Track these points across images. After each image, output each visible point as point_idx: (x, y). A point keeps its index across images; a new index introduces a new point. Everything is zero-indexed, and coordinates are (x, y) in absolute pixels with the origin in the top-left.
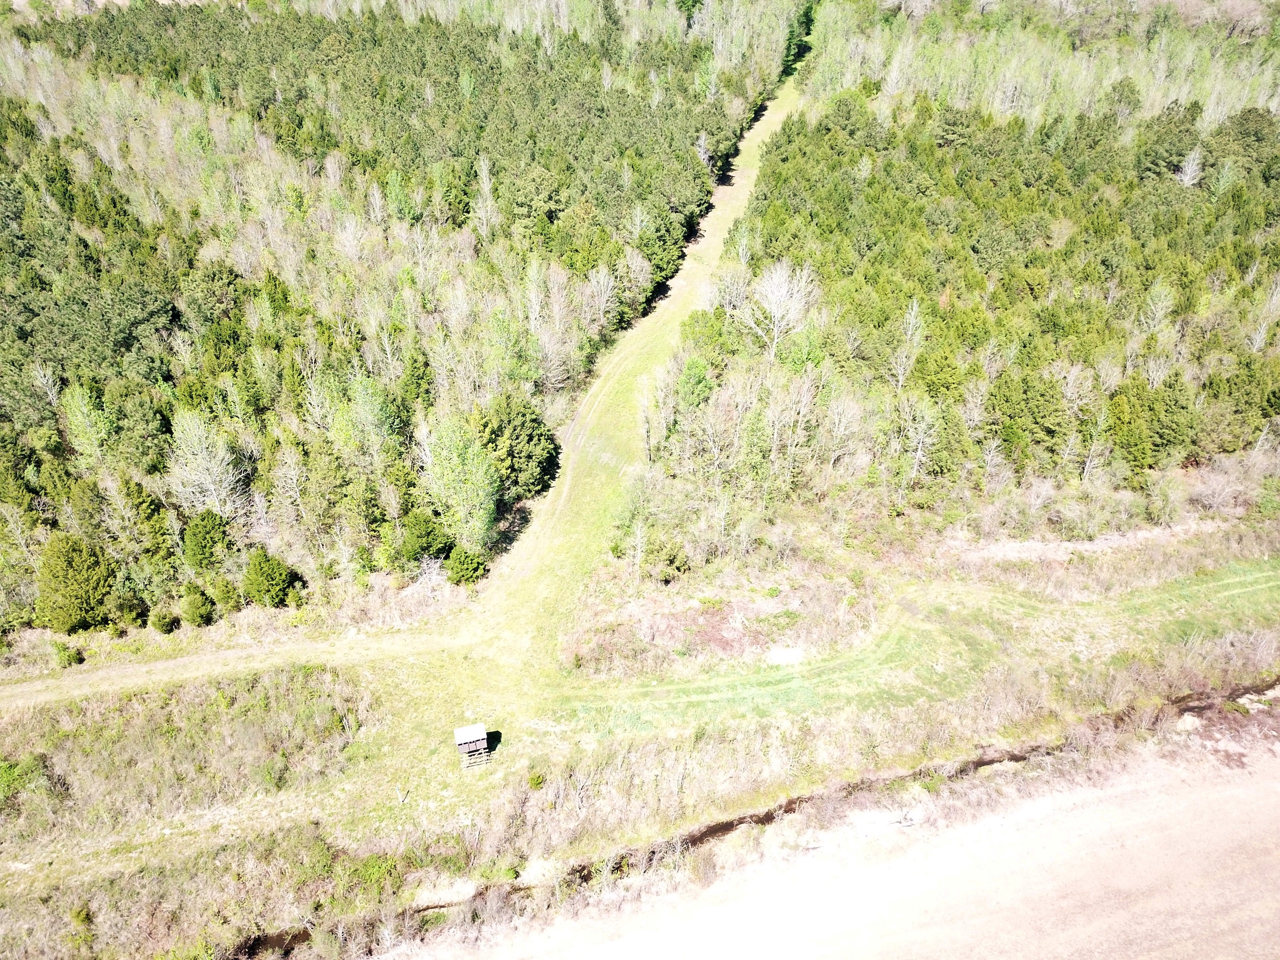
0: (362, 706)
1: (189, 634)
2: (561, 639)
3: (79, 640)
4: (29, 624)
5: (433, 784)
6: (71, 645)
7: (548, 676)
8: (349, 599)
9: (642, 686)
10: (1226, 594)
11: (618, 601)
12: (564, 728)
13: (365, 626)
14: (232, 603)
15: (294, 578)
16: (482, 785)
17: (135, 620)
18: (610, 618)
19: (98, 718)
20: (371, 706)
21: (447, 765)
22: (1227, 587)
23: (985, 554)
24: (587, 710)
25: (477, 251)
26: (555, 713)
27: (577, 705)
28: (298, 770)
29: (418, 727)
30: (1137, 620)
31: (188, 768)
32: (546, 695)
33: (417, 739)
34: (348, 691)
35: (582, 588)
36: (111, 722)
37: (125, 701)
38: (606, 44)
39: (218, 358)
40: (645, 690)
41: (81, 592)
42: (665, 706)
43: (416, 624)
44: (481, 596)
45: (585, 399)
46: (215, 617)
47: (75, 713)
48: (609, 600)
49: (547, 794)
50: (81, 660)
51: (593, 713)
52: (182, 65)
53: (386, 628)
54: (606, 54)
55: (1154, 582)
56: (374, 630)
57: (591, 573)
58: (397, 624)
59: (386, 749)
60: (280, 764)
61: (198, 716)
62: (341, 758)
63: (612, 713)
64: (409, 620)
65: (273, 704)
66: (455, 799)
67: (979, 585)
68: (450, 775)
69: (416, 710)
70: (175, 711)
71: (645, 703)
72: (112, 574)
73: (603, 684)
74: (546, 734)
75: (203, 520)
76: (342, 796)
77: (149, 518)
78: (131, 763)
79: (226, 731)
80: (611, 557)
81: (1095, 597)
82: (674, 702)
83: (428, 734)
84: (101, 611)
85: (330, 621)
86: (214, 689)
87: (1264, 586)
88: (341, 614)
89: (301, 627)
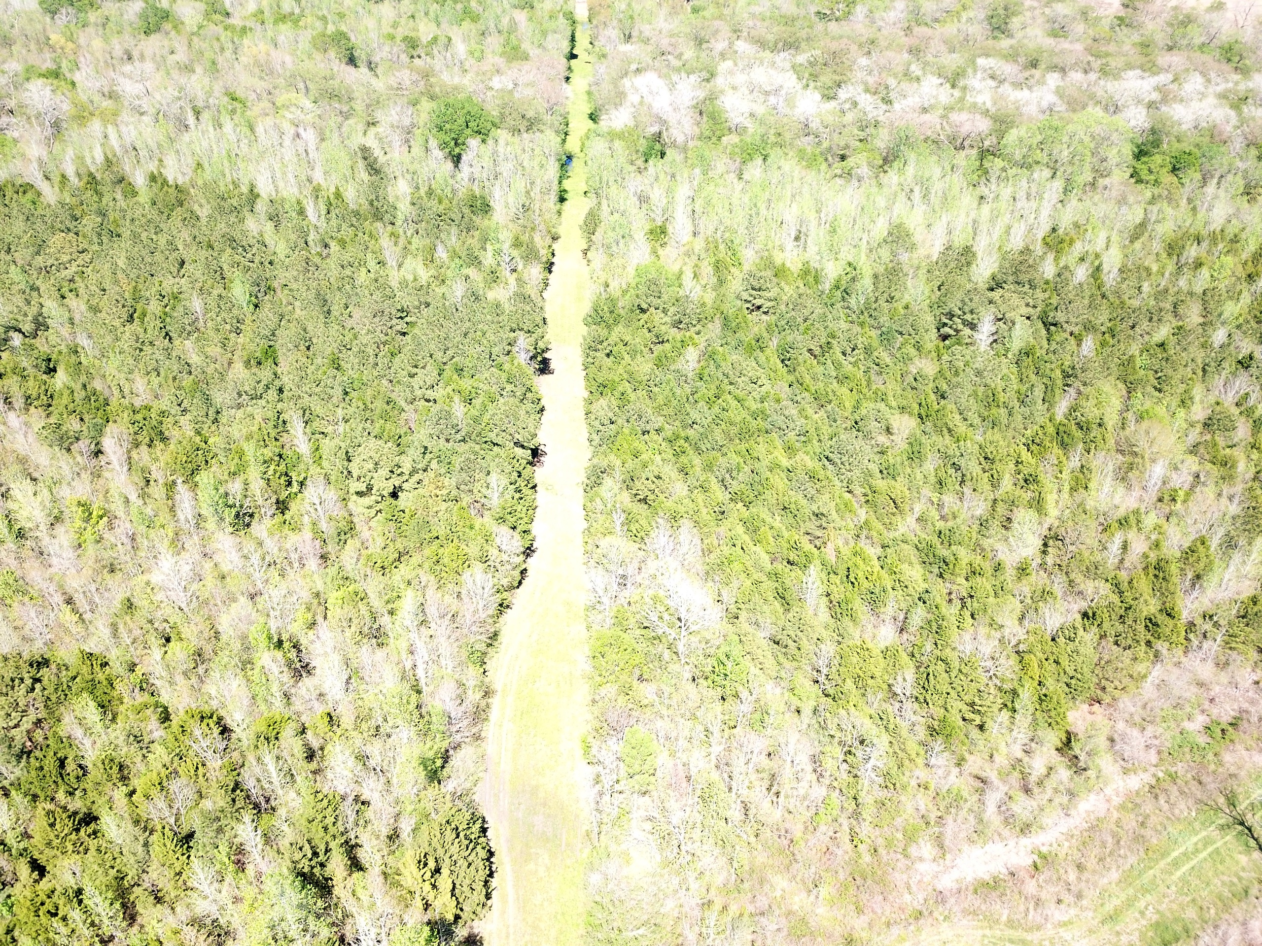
10: (1179, 873)
22: (1176, 864)
23: (955, 874)
25: (324, 557)
30: (1118, 933)
38: (375, 203)
45: (490, 730)
54: (378, 216)
55: (1114, 875)
67: (965, 922)
81: (1073, 912)
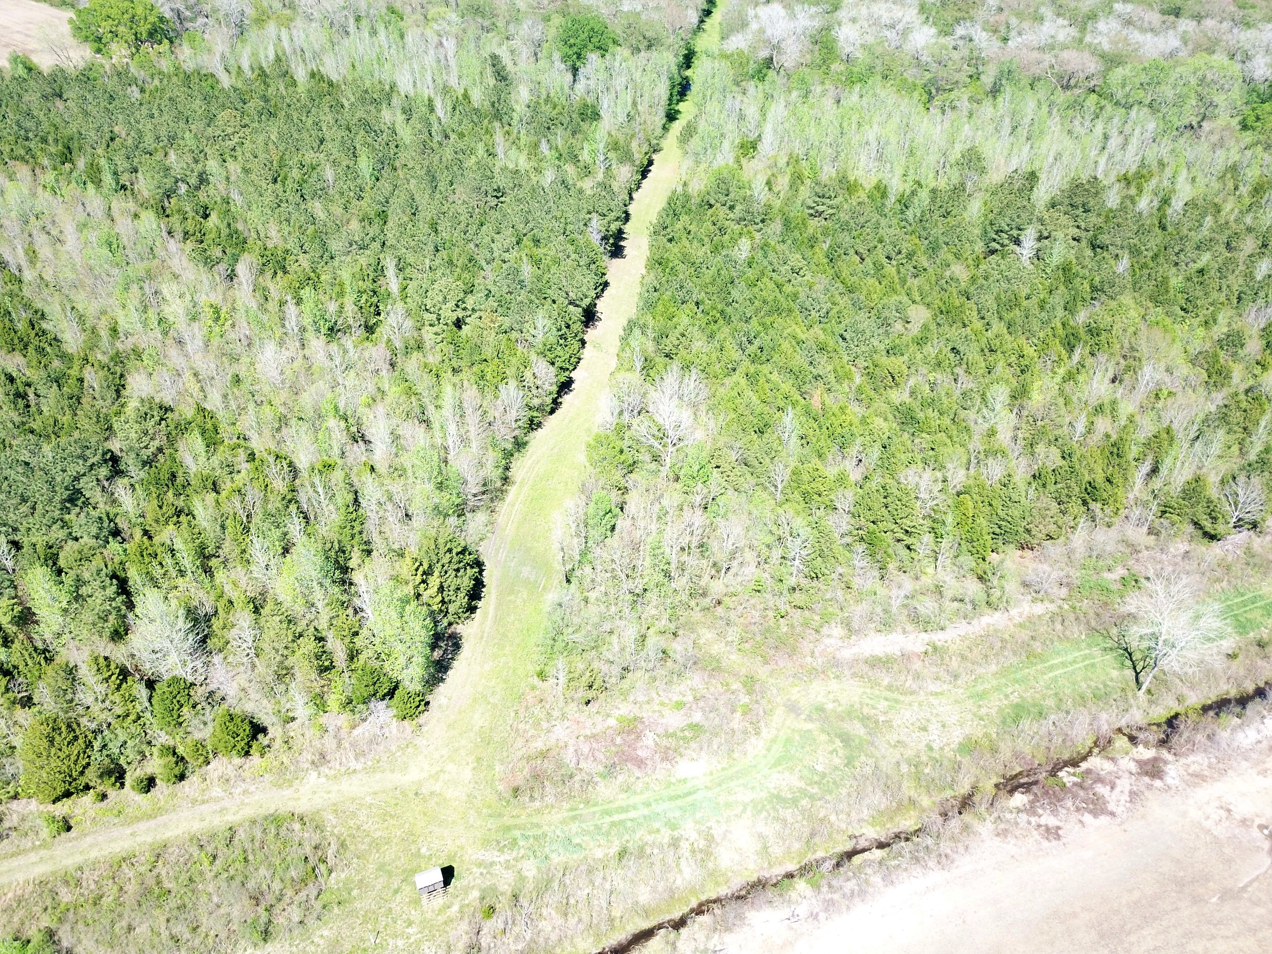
0: (330, 853)
1: (166, 792)
2: (498, 768)
3: (63, 808)
4: (15, 797)
5: (399, 922)
6: (57, 814)
7: (489, 807)
8: (307, 743)
9: (571, 810)
11: (545, 725)
12: (508, 858)
13: (324, 770)
14: (202, 759)
15: (258, 730)
16: (441, 919)
17: (114, 785)
18: (539, 744)
19: (93, 887)
20: (338, 852)
21: (410, 902)
23: (855, 650)
24: (527, 838)
25: (392, 365)
26: (498, 842)
27: (517, 833)
28: (280, 920)
29: (381, 867)
30: (980, 706)
31: (180, 929)
32: (489, 826)
33: (381, 880)
34: (316, 838)
35: (513, 714)
36: (105, 889)
37: (116, 867)
38: (496, 105)
39: (160, 507)
40: (574, 813)
41: (64, 768)
42: (592, 828)
43: (370, 763)
44: (424, 729)
45: (503, 508)
46: (188, 774)
47: (72, 883)
48: (537, 724)
49: (496, 923)
50: (69, 828)
51: (532, 840)
52: (76, 145)
53: (343, 769)
54: (497, 116)
55: (994, 668)
56: (332, 772)
57: (521, 697)
58: (353, 764)
59: (355, 892)
60: (264, 917)
61: (184, 877)
62: (318, 905)
63: (548, 839)
64: (362, 760)
65: (251, 857)
66: (419, 936)
67: (851, 681)
68: (413, 912)
69: (378, 851)
70: (164, 873)
71: (574, 827)
72: (89, 745)
73: (538, 811)
74: (492, 864)
75: (169, 686)
76: (321, 942)
77: (118, 688)
78: (130, 928)
79: (211, 888)
80: (536, 681)
81: (945, 687)
82: (599, 823)
83: (390, 874)
84: (83, 781)
85: (292, 768)
86: (196, 848)
87: (1081, 665)
88: (300, 758)
89: (267, 776)
